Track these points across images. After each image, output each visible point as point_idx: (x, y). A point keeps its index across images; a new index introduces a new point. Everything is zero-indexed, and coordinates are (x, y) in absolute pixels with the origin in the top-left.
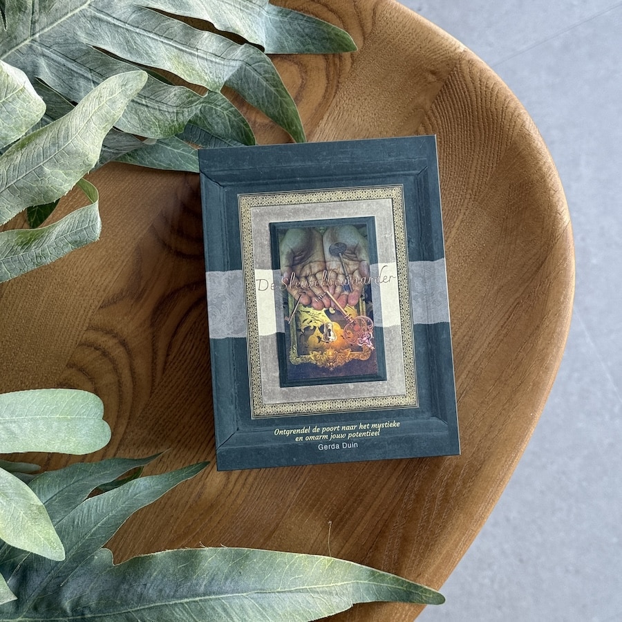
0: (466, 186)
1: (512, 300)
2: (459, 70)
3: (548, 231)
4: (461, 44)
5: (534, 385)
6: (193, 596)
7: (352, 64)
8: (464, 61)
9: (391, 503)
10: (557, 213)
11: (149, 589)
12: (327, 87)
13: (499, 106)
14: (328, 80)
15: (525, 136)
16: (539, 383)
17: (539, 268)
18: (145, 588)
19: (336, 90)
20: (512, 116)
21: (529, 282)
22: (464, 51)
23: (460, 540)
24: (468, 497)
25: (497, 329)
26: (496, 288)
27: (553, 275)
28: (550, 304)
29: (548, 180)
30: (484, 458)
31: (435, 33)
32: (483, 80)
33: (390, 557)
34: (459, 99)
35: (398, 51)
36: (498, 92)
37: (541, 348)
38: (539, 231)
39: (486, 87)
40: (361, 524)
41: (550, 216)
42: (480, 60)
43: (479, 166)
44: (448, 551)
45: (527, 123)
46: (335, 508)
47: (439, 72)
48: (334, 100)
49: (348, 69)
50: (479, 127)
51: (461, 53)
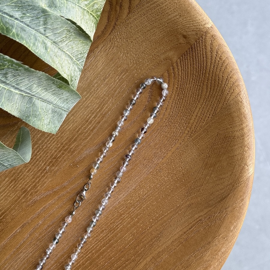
0: (187, 124)
2: (204, 41)
3: (236, 176)
4: (211, 21)
7: (129, 13)
8: (209, 35)
10: (245, 164)
12: (106, 25)
13: (225, 75)
14: (108, 20)
15: (238, 103)
17: (221, 200)
19: (113, 29)
20: (233, 85)
22: (211, 27)
27: (230, 209)
29: (246, 139)
31: (193, 8)
32: (219, 52)
34: (198, 61)
35: (163, 14)
36: (227, 65)
39: (220, 58)
41: (240, 166)
42: (221, 37)
43: (199, 114)
45: (242, 93)
47: (189, 38)
48: (109, 37)
49: (124, 16)
50: (207, 85)
51: (208, 28)
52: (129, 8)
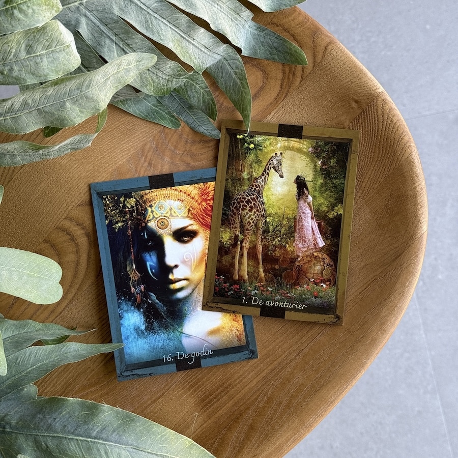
0: (360, 187)
1: (371, 276)
2: (375, 105)
3: (410, 233)
4: (381, 87)
5: (372, 340)
6: (87, 437)
7: (301, 81)
8: (380, 99)
9: (249, 399)
10: (419, 222)
11: (56, 423)
12: (279, 93)
13: (397, 137)
14: (281, 88)
15: (410, 163)
16: (376, 340)
17: (396, 258)
18: (54, 421)
19: (285, 96)
20: (404, 146)
21: (387, 266)
22: (382, 92)
23: (291, 438)
24: (305, 408)
25: (356, 294)
26: (362, 264)
27: (405, 265)
28: (398, 286)
29: (419, 198)
30: (324, 383)
31: (364, 74)
32: (390, 115)
33: (237, 438)
34: (370, 124)
35: (335, 80)
36: (398, 127)
37: (384, 315)
38: (403, 232)
39: (391, 121)
40: (223, 409)
41: (413, 223)
42: (392, 101)
43: (372, 176)
44: (280, 444)
45: (414, 153)
46: (207, 392)
47: (360, 102)
48: (282, 103)
49: (297, 83)
50: (379, 148)
51: (379, 93)
52: (302, 75)
